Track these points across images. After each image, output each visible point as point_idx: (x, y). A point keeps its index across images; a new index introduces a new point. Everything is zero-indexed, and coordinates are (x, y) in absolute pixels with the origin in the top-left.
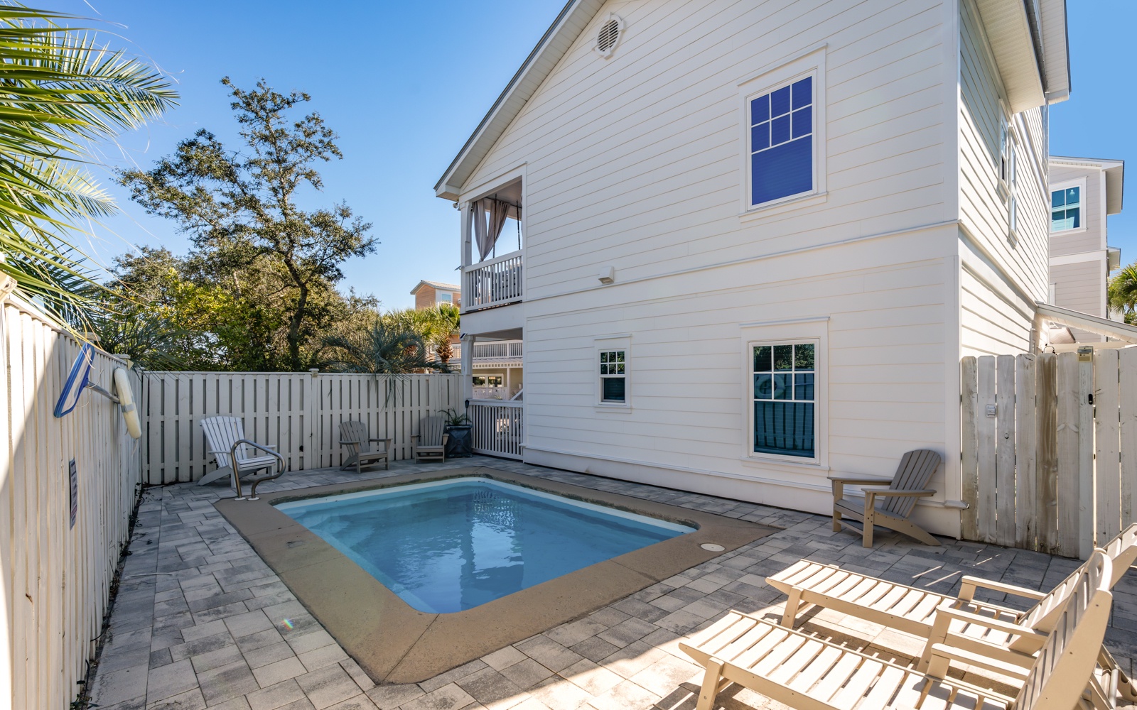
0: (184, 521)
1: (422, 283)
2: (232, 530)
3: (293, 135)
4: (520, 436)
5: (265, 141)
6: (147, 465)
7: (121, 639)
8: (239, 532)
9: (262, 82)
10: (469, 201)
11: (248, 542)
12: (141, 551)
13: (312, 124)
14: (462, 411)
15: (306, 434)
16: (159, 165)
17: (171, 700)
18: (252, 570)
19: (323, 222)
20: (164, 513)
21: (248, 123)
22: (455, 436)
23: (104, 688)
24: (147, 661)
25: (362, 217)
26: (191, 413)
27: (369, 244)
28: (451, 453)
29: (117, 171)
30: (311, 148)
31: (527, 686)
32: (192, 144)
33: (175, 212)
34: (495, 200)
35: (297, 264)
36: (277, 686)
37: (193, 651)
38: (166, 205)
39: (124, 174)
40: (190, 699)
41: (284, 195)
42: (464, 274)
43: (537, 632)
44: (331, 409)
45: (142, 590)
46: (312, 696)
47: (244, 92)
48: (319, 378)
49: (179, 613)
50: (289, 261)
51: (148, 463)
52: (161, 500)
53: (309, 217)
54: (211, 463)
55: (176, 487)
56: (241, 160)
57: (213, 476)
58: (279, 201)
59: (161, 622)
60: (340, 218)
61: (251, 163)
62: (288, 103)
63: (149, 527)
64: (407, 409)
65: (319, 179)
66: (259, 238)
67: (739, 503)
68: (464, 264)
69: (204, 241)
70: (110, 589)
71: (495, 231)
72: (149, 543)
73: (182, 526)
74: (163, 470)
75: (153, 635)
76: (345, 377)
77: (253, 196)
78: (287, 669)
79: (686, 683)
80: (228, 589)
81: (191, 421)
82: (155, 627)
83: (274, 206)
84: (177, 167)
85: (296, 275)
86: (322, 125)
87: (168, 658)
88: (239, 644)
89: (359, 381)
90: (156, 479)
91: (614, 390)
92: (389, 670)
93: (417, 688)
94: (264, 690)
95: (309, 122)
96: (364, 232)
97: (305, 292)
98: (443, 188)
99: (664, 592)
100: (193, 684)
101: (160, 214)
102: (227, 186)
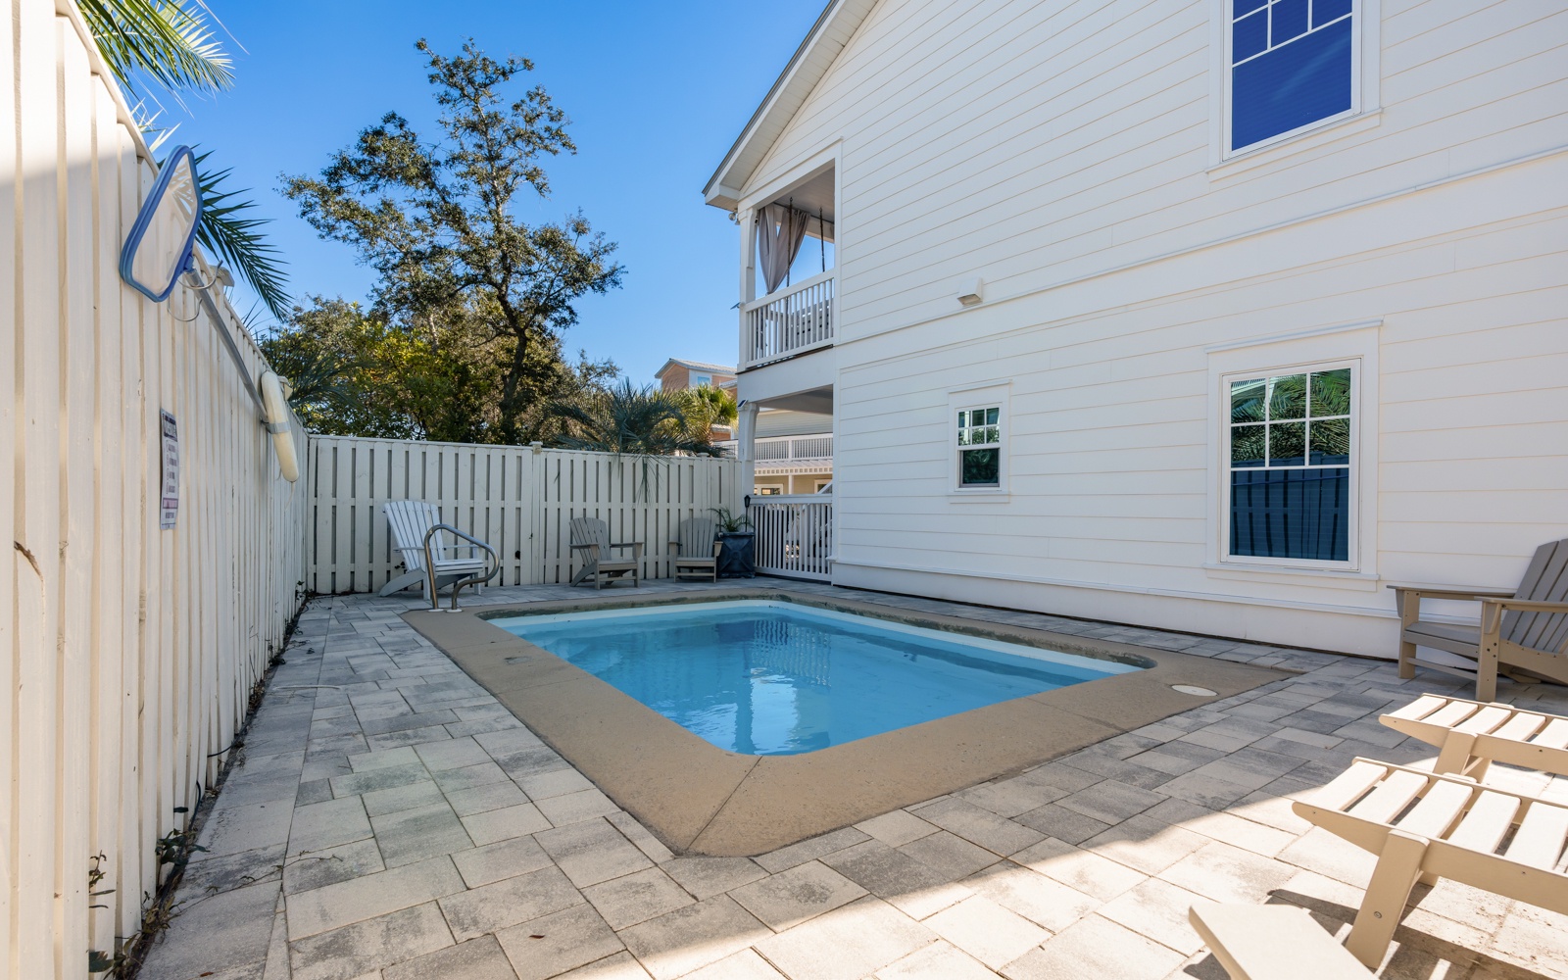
0: (359, 631)
1: (671, 363)
2: (426, 643)
3: (510, 122)
4: (826, 546)
5: (473, 131)
6: (313, 566)
7: (256, 763)
8: (435, 645)
9: (469, 44)
10: (753, 207)
11: (449, 656)
12: (299, 661)
13: (534, 104)
14: (739, 511)
15: (525, 535)
16: (335, 161)
17: (327, 854)
18: (456, 688)
19: (550, 242)
20: (334, 623)
21: (451, 105)
22: (729, 546)
23: (221, 829)
24: (294, 794)
25: (603, 233)
26: (372, 496)
27: (612, 273)
28: (724, 571)
29: (282, 178)
30: (534, 139)
31: (958, 875)
32: (378, 133)
33: (354, 235)
34: (790, 208)
35: (514, 300)
36: (503, 844)
37: (365, 786)
38: (344, 225)
39: (291, 183)
40: (358, 854)
41: (497, 204)
42: (745, 314)
43: (941, 793)
44: (559, 500)
45: (295, 704)
46: (567, 865)
47: (445, 60)
48: (543, 455)
49: (347, 735)
50: (504, 296)
51: (315, 563)
52: (330, 608)
53: (532, 235)
54: (397, 567)
55: (351, 597)
56: (441, 156)
57: (399, 582)
58: (490, 212)
59: (319, 744)
60: (573, 235)
61: (454, 159)
62: (504, 74)
63: (313, 636)
64: (663, 506)
65: (545, 181)
66: (463, 263)
67: (1200, 639)
68: (744, 300)
69: (393, 269)
70: (250, 698)
71: (789, 251)
72: (310, 652)
73: (357, 636)
74: (334, 574)
75: (305, 760)
76: (579, 456)
77: (456, 206)
78: (520, 821)
79: (1280, 891)
80: (420, 709)
81: (372, 508)
82: (309, 751)
83: (484, 220)
84: (359, 163)
85: (512, 316)
86: (549, 104)
87: (327, 793)
88: (438, 780)
89: (598, 462)
90: (324, 586)
91: (980, 468)
92: (695, 835)
93: (751, 864)
94: (482, 849)
95: (531, 100)
96: (605, 257)
97: (524, 342)
98: (715, 190)
99: (1144, 746)
100: (365, 833)
101: (336, 237)
102: (423, 194)
